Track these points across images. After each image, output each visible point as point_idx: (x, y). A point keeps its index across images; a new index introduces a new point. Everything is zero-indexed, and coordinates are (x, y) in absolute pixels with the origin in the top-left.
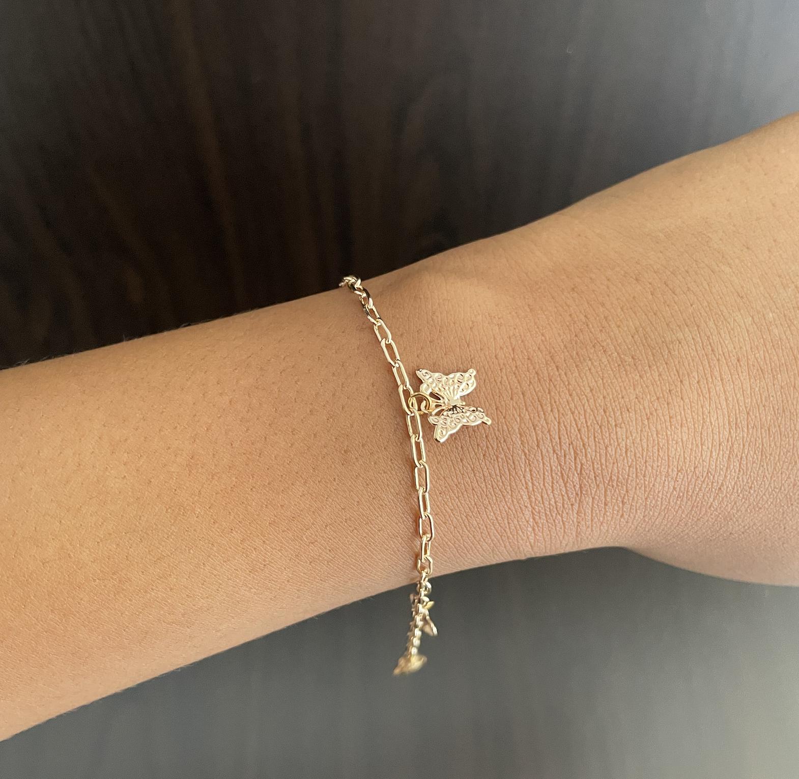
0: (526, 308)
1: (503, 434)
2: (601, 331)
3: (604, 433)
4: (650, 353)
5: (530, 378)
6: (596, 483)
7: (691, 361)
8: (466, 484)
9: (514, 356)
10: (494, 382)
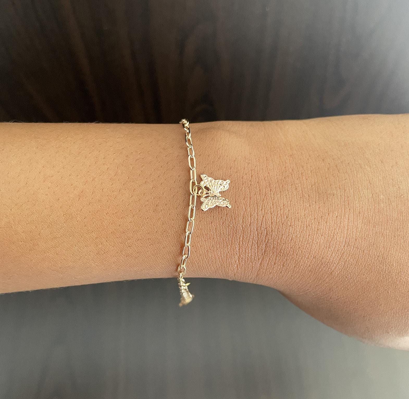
0: (265, 158)
1: (235, 215)
2: (298, 179)
3: (283, 228)
4: (318, 196)
5: (256, 192)
6: (273, 251)
7: (336, 206)
8: (211, 235)
9: (251, 180)
10: (238, 189)
